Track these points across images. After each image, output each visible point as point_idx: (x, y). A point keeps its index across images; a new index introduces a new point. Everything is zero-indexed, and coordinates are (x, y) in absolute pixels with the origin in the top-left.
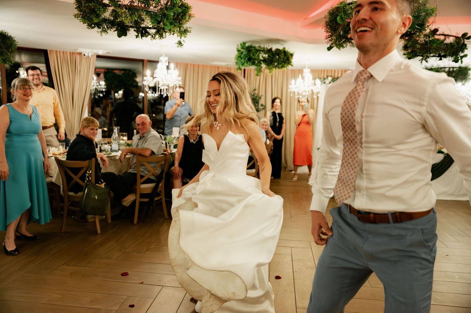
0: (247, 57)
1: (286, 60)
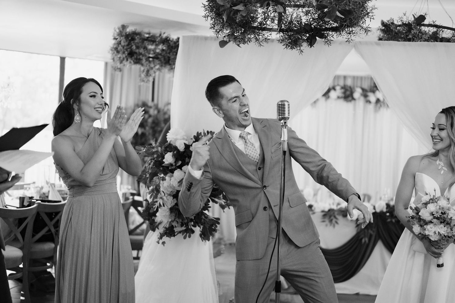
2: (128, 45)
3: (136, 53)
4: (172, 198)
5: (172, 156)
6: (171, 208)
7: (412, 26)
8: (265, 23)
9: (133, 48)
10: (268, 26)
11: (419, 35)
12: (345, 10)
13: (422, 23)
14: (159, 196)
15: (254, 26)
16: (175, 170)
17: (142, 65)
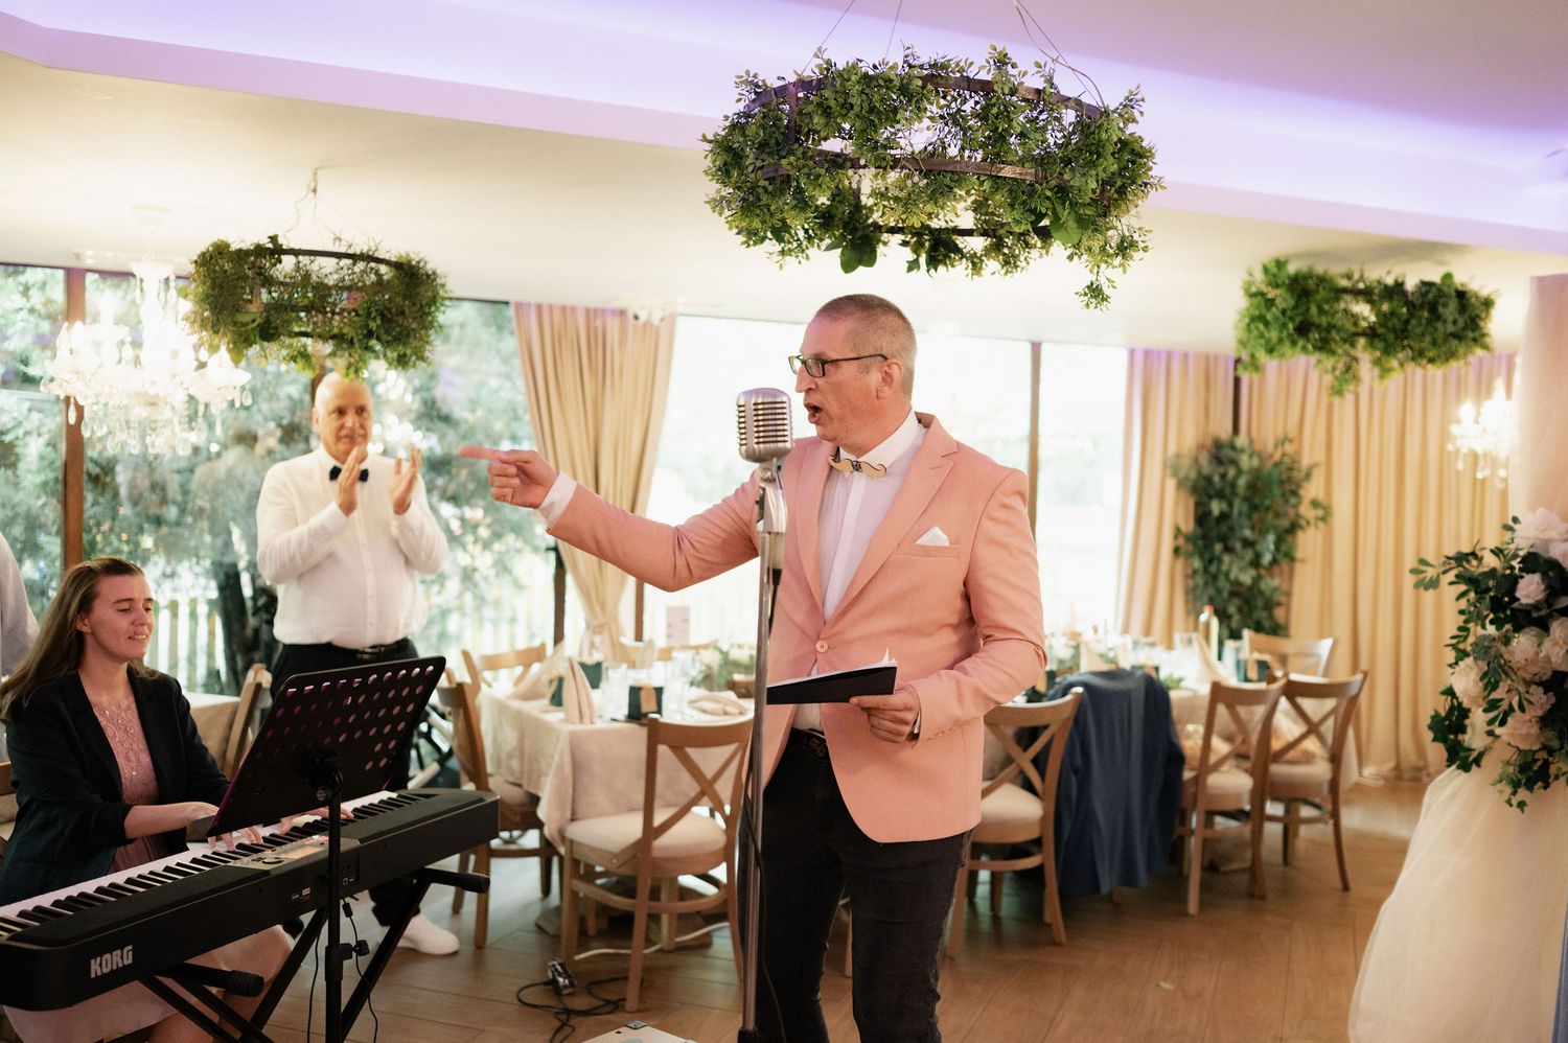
0: (1291, 319)
1: (1464, 329)
3: (1319, 325)
5: (1541, 583)
9: (1311, 314)
17: (1333, 353)
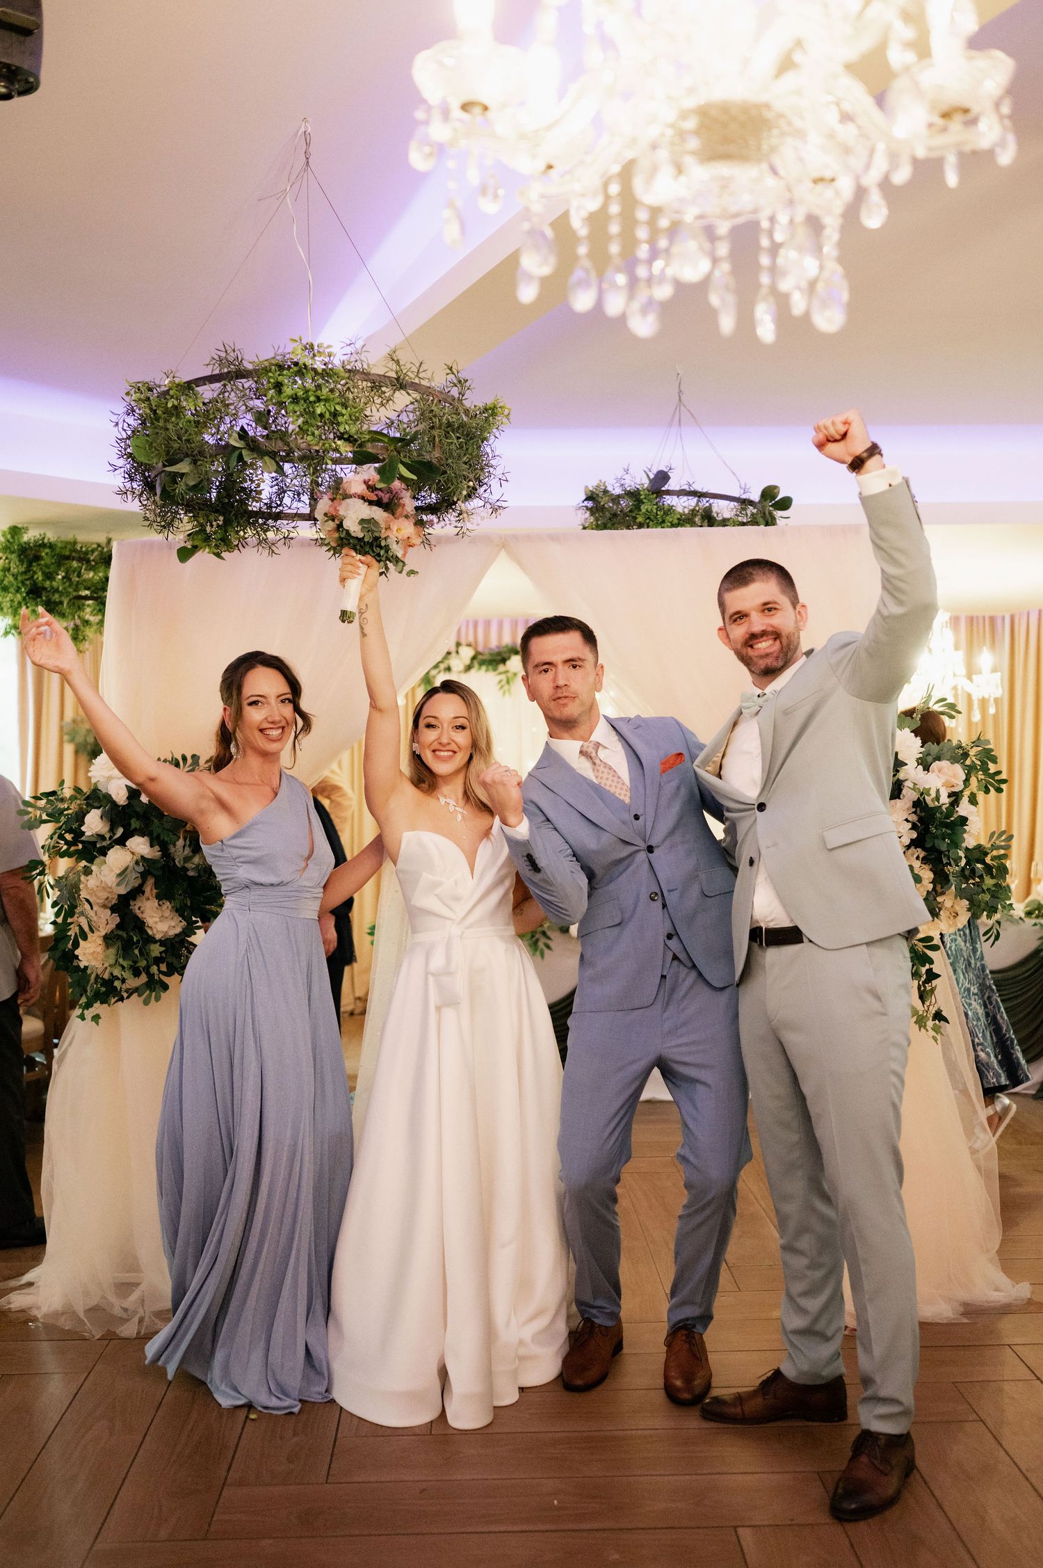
0: (23, 583)
2: (25, 573)
3: (44, 589)
4: (109, 912)
5: (101, 817)
6: (106, 934)
7: (641, 495)
8: (279, 503)
9: (37, 578)
10: (286, 508)
11: (657, 515)
12: (420, 463)
13: (663, 489)
14: (77, 911)
15: (255, 509)
16: (109, 849)
17: (63, 615)
